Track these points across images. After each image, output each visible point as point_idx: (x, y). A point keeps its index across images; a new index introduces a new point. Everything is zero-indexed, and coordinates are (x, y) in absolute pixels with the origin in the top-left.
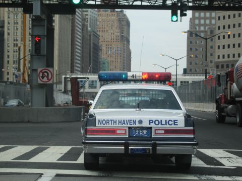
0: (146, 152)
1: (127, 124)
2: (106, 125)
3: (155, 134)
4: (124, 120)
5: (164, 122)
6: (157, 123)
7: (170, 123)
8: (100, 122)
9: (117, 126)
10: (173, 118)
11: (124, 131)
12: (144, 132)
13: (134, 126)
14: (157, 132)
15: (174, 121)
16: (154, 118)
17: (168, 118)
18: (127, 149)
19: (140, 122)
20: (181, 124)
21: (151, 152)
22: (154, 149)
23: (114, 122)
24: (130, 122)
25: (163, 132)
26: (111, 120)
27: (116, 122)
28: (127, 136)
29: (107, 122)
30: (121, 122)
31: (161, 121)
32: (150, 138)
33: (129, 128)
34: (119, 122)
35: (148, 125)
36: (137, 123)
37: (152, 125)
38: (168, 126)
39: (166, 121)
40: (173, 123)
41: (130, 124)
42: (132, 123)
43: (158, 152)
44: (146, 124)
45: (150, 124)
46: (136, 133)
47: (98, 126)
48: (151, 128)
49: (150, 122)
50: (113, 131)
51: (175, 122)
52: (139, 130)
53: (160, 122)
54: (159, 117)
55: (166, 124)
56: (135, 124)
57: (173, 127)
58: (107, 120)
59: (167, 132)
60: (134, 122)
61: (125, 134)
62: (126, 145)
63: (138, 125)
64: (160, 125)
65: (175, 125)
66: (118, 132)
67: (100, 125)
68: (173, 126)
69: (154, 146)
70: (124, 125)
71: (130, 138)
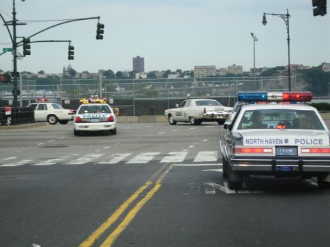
0: (292, 170)
1: (274, 143)
2: (253, 144)
3: (302, 153)
4: (271, 140)
5: (309, 142)
6: (303, 142)
7: (316, 142)
8: (247, 141)
10: (318, 137)
12: (290, 151)
13: (281, 145)
14: (303, 151)
16: (300, 137)
17: (313, 138)
18: (274, 167)
19: (286, 141)
21: (298, 170)
22: (301, 167)
23: (261, 141)
24: (277, 141)
25: (308, 151)
26: (258, 140)
27: (263, 141)
28: (274, 155)
29: (255, 141)
30: (268, 141)
32: (296, 157)
33: (276, 147)
34: (266, 141)
35: (294, 144)
36: (283, 142)
37: (298, 144)
38: (313, 145)
39: (311, 140)
40: (318, 142)
41: (277, 144)
43: (304, 170)
44: (291, 143)
45: (296, 143)
46: (282, 152)
47: (246, 145)
48: (297, 147)
49: (296, 141)
51: (320, 141)
52: (285, 149)
53: (306, 141)
54: (305, 137)
57: (318, 146)
60: (281, 141)
61: (272, 153)
62: (274, 163)
63: (284, 144)
64: (305, 144)
65: (320, 144)
66: (265, 150)
69: (301, 164)
70: (270, 144)
71: (277, 156)
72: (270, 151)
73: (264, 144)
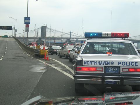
0: (116, 83)
1: (104, 64)
2: (89, 65)
3: (123, 71)
4: (101, 62)
5: (128, 64)
6: (124, 64)
7: (133, 64)
8: (85, 62)
11: (102, 69)
12: (115, 70)
13: (108, 65)
14: (124, 70)
15: (135, 63)
19: (112, 63)
21: (120, 84)
23: (95, 63)
24: (105, 63)
25: (127, 70)
26: (93, 62)
27: (96, 63)
28: (104, 73)
30: (99, 63)
31: (126, 62)
32: (119, 74)
33: (105, 67)
34: (98, 63)
36: (110, 64)
37: (121, 65)
38: (131, 66)
39: (130, 63)
40: (134, 64)
41: (105, 65)
42: (107, 64)
44: (116, 65)
45: (119, 65)
46: (110, 71)
48: (120, 67)
49: (119, 63)
52: (111, 69)
55: (130, 65)
56: (109, 65)
58: (90, 61)
60: (108, 63)
61: (102, 71)
62: (103, 79)
64: (125, 66)
65: (135, 65)
66: (98, 69)
67: (85, 65)
68: (134, 66)
70: (101, 65)
71: (106, 74)
72: (101, 69)
73: (97, 65)
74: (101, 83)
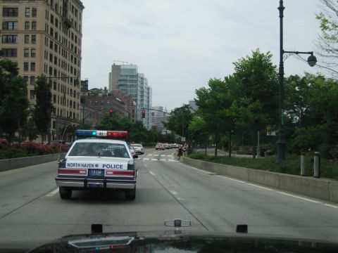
0: (99, 187)
1: (88, 167)
2: (72, 167)
3: (107, 174)
4: (85, 164)
6: (108, 166)
7: (117, 167)
8: (69, 165)
9: (81, 168)
10: (119, 163)
11: (85, 172)
12: (99, 172)
13: (92, 168)
16: (106, 163)
17: (116, 163)
18: (86, 184)
19: (97, 166)
20: (125, 168)
21: (102, 187)
22: (105, 185)
24: (90, 166)
25: (112, 173)
26: (77, 164)
27: (80, 165)
28: (87, 175)
29: (74, 165)
32: (103, 177)
33: (89, 169)
34: (82, 165)
35: (102, 168)
37: (105, 168)
38: (116, 169)
39: (114, 165)
40: (119, 167)
43: (107, 187)
44: (100, 167)
46: (94, 173)
47: (67, 167)
48: (104, 170)
49: (104, 166)
50: (77, 171)
51: (121, 166)
52: (96, 171)
53: (111, 166)
54: (110, 163)
55: (114, 168)
57: (119, 170)
59: (115, 173)
60: (93, 166)
61: (85, 174)
62: (86, 181)
63: (95, 168)
64: (110, 168)
66: (81, 172)
69: (105, 182)
70: (85, 168)
71: (89, 176)
74: (83, 186)
